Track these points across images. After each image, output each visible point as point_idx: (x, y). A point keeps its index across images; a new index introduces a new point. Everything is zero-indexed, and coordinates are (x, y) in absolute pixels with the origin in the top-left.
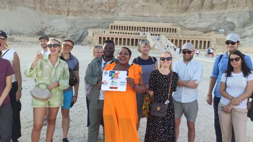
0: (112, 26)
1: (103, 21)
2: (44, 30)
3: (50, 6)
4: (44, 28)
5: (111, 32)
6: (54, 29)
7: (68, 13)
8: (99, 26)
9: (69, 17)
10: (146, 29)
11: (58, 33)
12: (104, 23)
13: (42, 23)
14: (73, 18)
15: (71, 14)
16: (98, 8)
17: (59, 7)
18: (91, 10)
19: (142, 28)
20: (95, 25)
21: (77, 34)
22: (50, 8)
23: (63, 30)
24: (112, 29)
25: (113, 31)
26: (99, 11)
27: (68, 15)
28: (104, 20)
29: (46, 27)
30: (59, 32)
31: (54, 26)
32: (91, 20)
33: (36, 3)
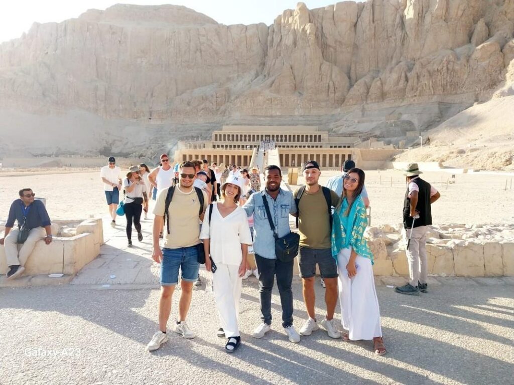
0: (216, 135)
1: (207, 126)
2: (111, 144)
3: (121, 106)
4: (111, 142)
5: (214, 146)
6: (127, 143)
7: (151, 115)
8: (201, 135)
9: (152, 122)
10: (271, 138)
11: (133, 149)
12: (209, 130)
13: (109, 134)
14: (159, 123)
15: (155, 116)
16: (198, 105)
17: (135, 106)
18: (188, 108)
20: (194, 134)
21: (162, 150)
22: (121, 108)
23: (142, 144)
24: (216, 140)
25: (218, 143)
26: (201, 110)
27: (150, 119)
28: (209, 125)
29: (115, 140)
30: (135, 147)
31: (127, 138)
32: (187, 126)
33: (99, 102)
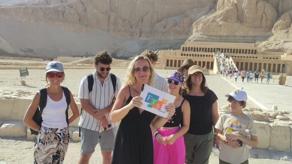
0: (184, 48)
1: (176, 41)
2: (116, 52)
3: (123, 28)
4: (116, 50)
5: (182, 55)
6: (126, 51)
7: (141, 34)
8: (172, 47)
9: (142, 38)
10: (221, 51)
12: (177, 44)
13: (115, 45)
14: (145, 39)
15: (143, 35)
16: (171, 28)
17: (131, 28)
18: (164, 30)
19: (216, 49)
20: (167, 46)
22: (123, 29)
23: (135, 52)
24: (183, 50)
25: (185, 52)
26: (172, 31)
27: (140, 36)
28: (177, 41)
29: (119, 49)
30: (131, 54)
31: (126, 48)
32: (163, 41)
33: (110, 25)
